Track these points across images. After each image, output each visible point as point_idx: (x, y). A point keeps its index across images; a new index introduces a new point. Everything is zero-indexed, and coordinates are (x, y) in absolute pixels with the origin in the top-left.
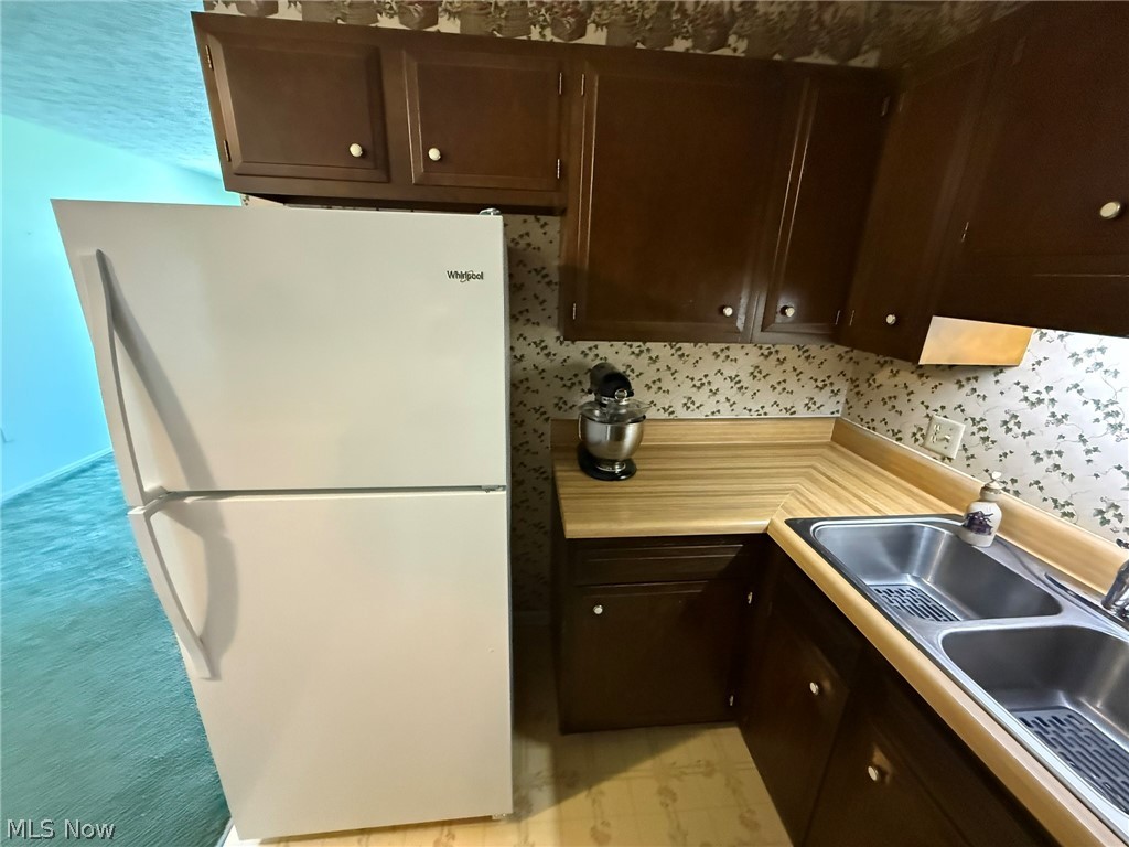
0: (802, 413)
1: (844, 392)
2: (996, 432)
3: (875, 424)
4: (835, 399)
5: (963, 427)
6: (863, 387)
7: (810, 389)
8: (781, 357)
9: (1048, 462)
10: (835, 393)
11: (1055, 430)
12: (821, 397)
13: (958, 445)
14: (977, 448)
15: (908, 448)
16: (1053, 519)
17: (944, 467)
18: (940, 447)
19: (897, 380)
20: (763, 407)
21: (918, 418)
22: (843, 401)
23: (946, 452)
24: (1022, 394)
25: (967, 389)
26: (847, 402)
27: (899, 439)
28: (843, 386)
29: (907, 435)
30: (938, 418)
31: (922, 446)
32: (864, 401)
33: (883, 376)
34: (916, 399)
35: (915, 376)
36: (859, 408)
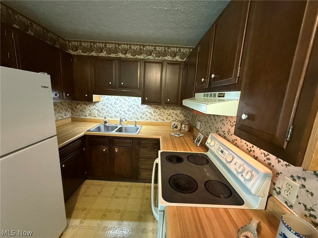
0: (65, 117)
1: (70, 111)
2: (101, 111)
3: (80, 115)
4: (69, 113)
5: (96, 111)
6: (75, 109)
7: (64, 112)
8: (58, 105)
9: (108, 112)
10: (69, 112)
11: (107, 108)
12: (67, 113)
13: (96, 114)
14: (99, 114)
15: (88, 117)
16: (111, 119)
17: (96, 118)
18: (94, 115)
19: (82, 107)
20: (57, 117)
21: (88, 112)
22: (70, 113)
23: (95, 116)
24: (102, 105)
25: (95, 106)
26: (72, 113)
27: (86, 116)
28: (70, 110)
29: (87, 115)
30: (92, 111)
31: (91, 116)
32: (76, 112)
33: (79, 106)
34: (87, 109)
35: (85, 105)
36: (75, 113)
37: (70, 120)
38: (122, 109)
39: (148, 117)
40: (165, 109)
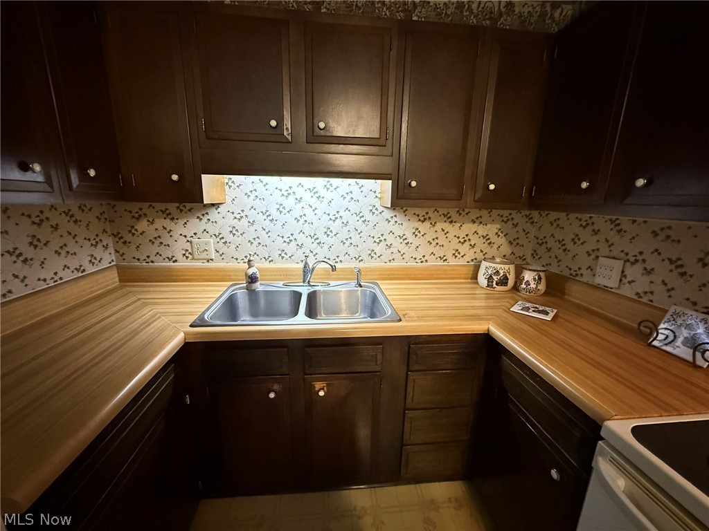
0: (90, 269)
1: (111, 245)
2: (229, 238)
3: (151, 259)
4: (107, 252)
5: (211, 240)
6: (128, 237)
7: (88, 249)
9: (256, 243)
10: (106, 247)
11: (253, 228)
12: (98, 252)
13: (213, 251)
14: (224, 249)
15: (183, 263)
16: (267, 265)
17: (211, 264)
18: (204, 255)
19: (155, 226)
20: (56, 274)
21: (179, 247)
22: (113, 252)
23: (208, 257)
24: (232, 216)
25: (205, 220)
26: (117, 251)
27: (175, 261)
28: (109, 241)
29: (179, 256)
30: (195, 240)
31: (193, 259)
32: (133, 247)
33: (142, 225)
34: (176, 235)
35: (168, 220)
36: (131, 252)
37: (113, 278)
38: (306, 228)
39: (395, 251)
40: (451, 222)
